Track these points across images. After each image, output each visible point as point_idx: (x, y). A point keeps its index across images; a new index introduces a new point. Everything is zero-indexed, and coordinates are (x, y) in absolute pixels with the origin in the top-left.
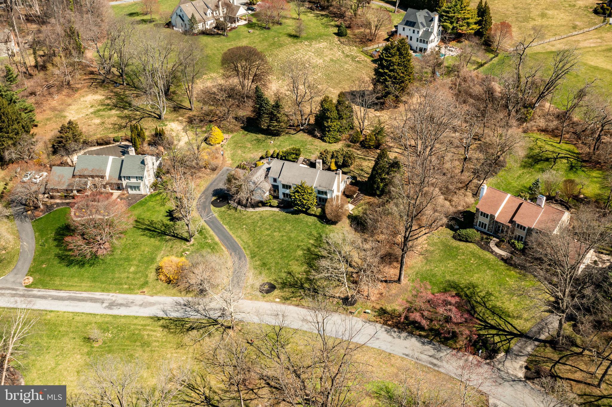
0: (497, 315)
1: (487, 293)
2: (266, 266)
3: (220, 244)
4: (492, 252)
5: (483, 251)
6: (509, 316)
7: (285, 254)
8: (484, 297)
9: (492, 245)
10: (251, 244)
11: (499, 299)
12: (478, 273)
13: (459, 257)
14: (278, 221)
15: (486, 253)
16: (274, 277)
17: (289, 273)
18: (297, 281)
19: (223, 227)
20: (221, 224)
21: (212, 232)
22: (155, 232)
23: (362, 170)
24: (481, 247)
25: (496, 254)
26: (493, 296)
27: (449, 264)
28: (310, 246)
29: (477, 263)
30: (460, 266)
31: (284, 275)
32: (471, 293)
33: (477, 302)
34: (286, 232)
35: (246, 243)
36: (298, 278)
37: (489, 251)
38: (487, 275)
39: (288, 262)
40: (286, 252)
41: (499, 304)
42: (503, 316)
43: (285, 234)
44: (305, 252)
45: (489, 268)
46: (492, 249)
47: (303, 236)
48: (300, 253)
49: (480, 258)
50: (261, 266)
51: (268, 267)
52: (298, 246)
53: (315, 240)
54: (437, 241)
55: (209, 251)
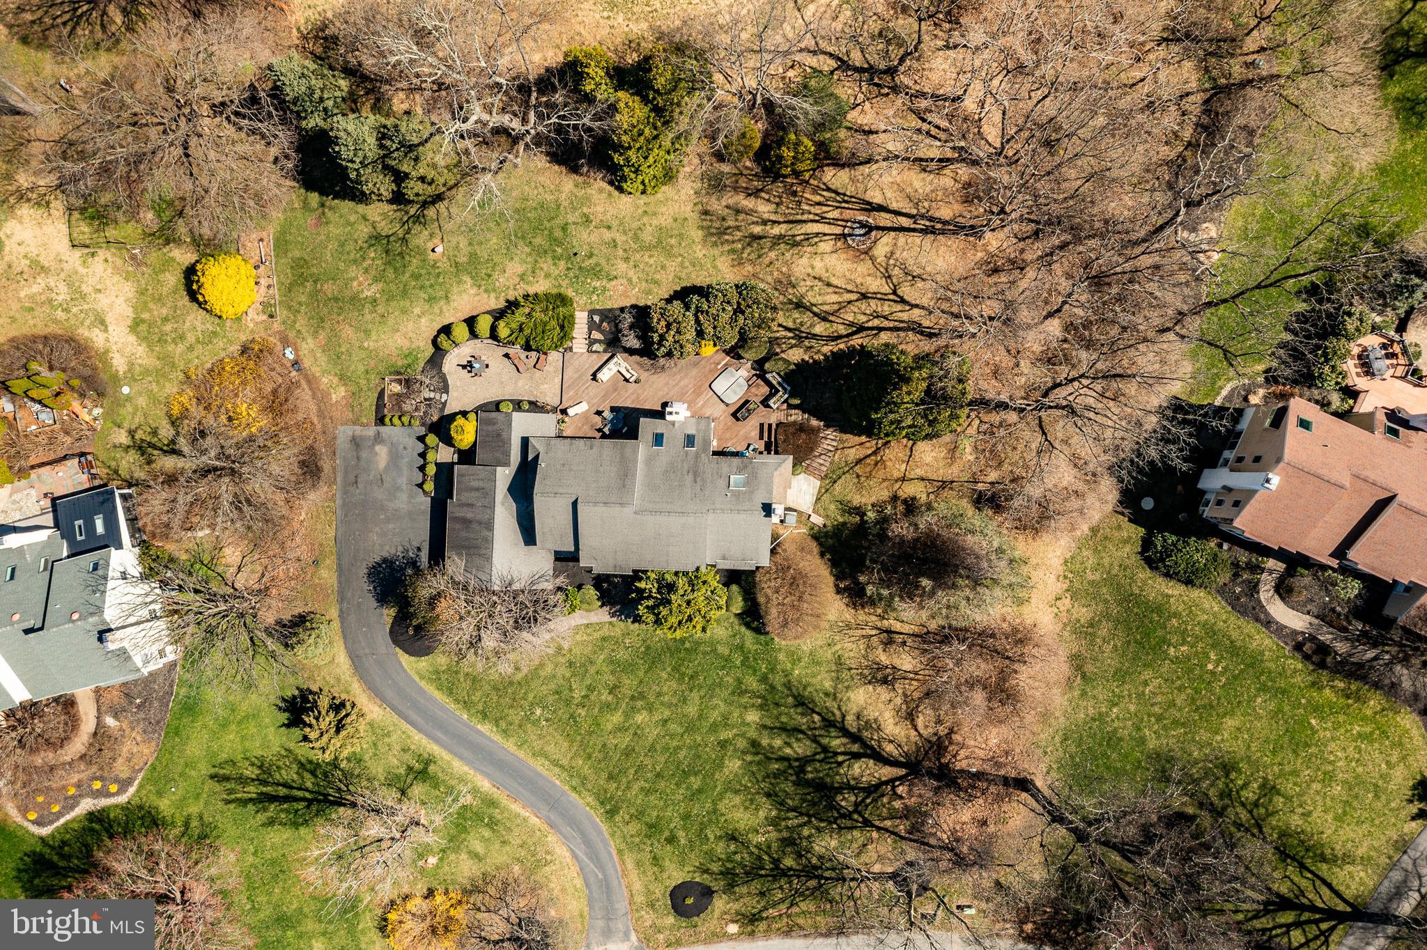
0: (1293, 859)
1: (1263, 786)
2: (661, 831)
3: (504, 801)
4: (1268, 623)
5: (1242, 622)
6: (1324, 859)
7: (696, 782)
8: (1256, 804)
9: (1266, 593)
10: (586, 770)
11: (1296, 801)
12: (1232, 713)
13: (1172, 651)
14: (628, 668)
15: (1250, 627)
16: (695, 860)
17: (732, 838)
18: (759, 858)
19: (479, 732)
20: (466, 725)
21: (459, 767)
22: (296, 799)
23: (799, 305)
24: (1234, 603)
25: (1279, 630)
26: (1278, 793)
27: (1146, 683)
28: (752, 734)
29: (1225, 669)
30: (1179, 689)
31: (720, 849)
32: (1221, 796)
33: (1239, 826)
34: (669, 705)
35: (570, 770)
36: (758, 847)
37: (1257, 620)
38: (1259, 718)
39: (714, 803)
40: (696, 774)
41: (1296, 821)
42: (1308, 862)
43: (667, 713)
44: (749, 758)
45: (1263, 689)
46: (1267, 614)
47: (719, 707)
48: (734, 765)
49: (1234, 650)
50: (649, 837)
51: (667, 833)
52: (723, 744)
53: (761, 707)
54: (1097, 577)
55: (487, 833)
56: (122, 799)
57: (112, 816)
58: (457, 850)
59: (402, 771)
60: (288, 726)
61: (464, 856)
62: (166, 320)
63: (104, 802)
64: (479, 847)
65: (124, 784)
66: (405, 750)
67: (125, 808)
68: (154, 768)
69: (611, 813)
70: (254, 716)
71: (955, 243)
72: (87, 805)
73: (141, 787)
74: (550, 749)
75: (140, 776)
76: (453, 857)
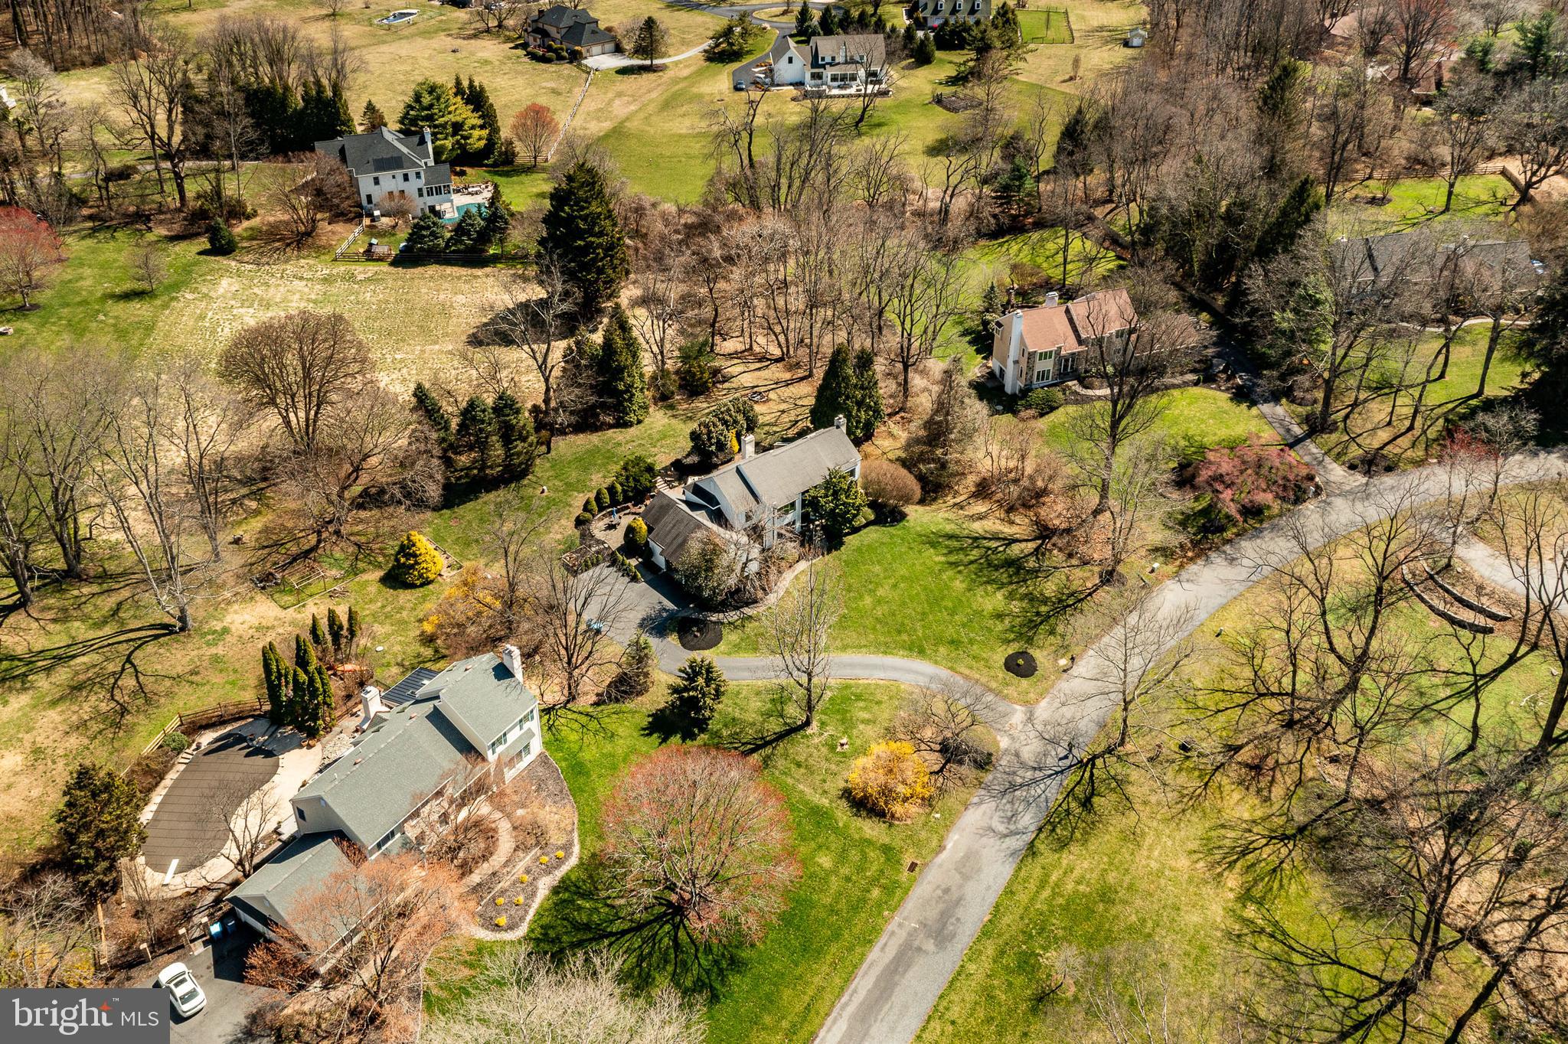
10: (881, 639)
18: (1027, 617)
31: (1001, 626)
35: (872, 645)
36: (1019, 612)
50: (958, 649)
55: (861, 704)
56: (573, 861)
57: (573, 878)
58: (853, 726)
59: (769, 705)
60: (664, 740)
61: (861, 727)
62: (383, 607)
63: (560, 873)
64: (865, 715)
65: (567, 847)
66: (758, 693)
67: (581, 864)
68: (582, 823)
69: (921, 652)
70: (634, 751)
71: (804, 383)
72: (544, 886)
73: (582, 843)
74: (848, 641)
75: (576, 835)
76: (855, 732)
